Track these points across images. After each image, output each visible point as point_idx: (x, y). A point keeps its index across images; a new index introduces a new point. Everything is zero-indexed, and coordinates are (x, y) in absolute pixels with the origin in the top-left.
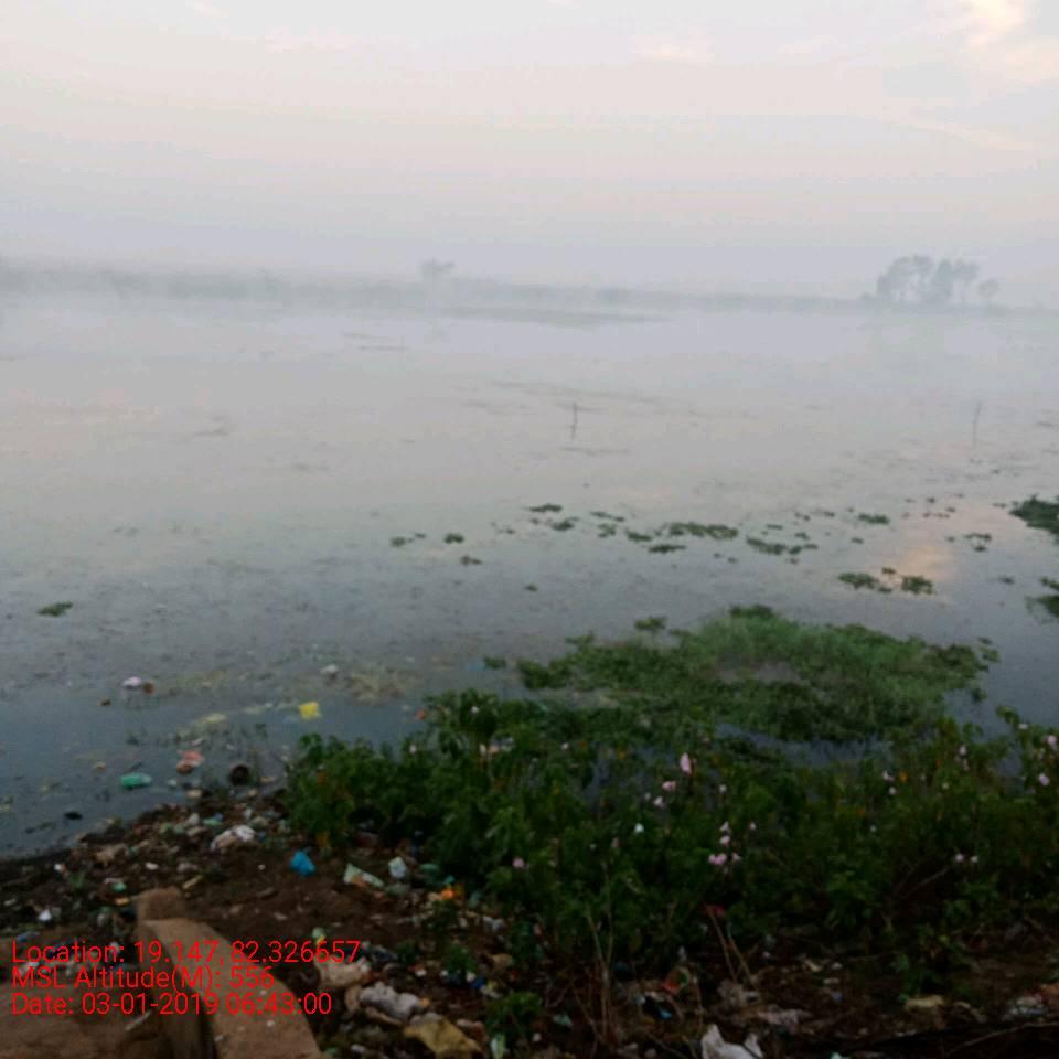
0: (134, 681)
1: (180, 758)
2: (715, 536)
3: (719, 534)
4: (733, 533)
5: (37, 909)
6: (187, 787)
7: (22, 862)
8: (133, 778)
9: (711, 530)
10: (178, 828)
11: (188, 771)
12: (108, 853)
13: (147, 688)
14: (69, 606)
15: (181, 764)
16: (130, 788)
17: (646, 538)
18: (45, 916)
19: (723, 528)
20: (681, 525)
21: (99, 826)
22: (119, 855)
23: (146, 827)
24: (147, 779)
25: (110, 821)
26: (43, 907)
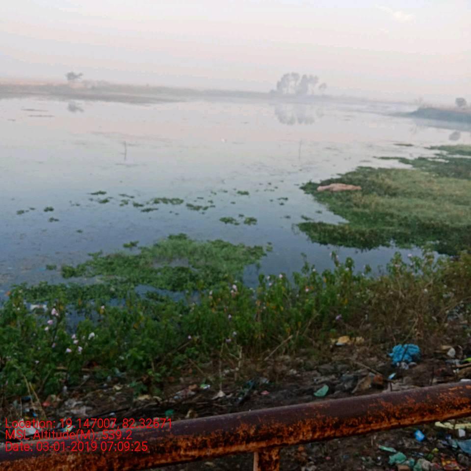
2: (173, 204)
3: (175, 202)
4: (182, 201)
9: (172, 201)
17: (141, 206)
19: (177, 200)
20: (159, 199)
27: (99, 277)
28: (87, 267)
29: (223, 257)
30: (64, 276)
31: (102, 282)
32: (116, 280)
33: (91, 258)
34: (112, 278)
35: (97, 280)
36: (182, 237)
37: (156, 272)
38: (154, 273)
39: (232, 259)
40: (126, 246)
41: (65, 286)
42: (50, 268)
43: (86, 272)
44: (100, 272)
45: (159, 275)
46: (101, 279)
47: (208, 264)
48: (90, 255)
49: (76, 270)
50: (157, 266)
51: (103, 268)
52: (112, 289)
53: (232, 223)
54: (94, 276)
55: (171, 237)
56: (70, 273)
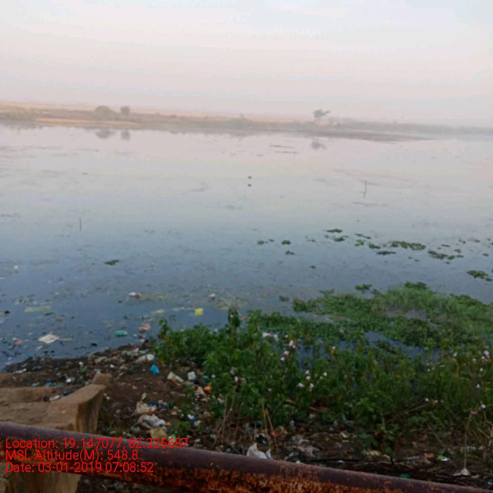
0: (133, 294)
1: (142, 326)
2: (413, 249)
3: (415, 247)
4: (423, 247)
5: (67, 377)
6: (141, 338)
7: (68, 360)
8: (120, 332)
9: (412, 246)
10: (129, 353)
11: (144, 331)
12: (99, 360)
13: (137, 297)
14: (117, 261)
15: (141, 328)
16: (119, 336)
17: (378, 248)
18: (69, 380)
19: (419, 245)
20: (397, 242)
21: (102, 350)
22: (102, 361)
23: (119, 351)
24: (126, 333)
25: (107, 348)
26: (69, 376)
27: (330, 316)
28: (317, 304)
29: (469, 316)
30: (295, 309)
31: (332, 322)
32: (346, 322)
33: (322, 295)
34: (342, 318)
35: (327, 319)
36: (421, 286)
37: (389, 320)
38: (386, 322)
39: (480, 320)
40: (358, 288)
41: (296, 320)
42: (283, 299)
43: (316, 309)
44: (330, 311)
45: (392, 323)
46: (331, 318)
47: (449, 320)
48: (321, 292)
49: (307, 305)
50: (390, 315)
51: (333, 307)
52: (342, 331)
53: (482, 278)
54: (324, 314)
55: (407, 285)
56: (301, 307)
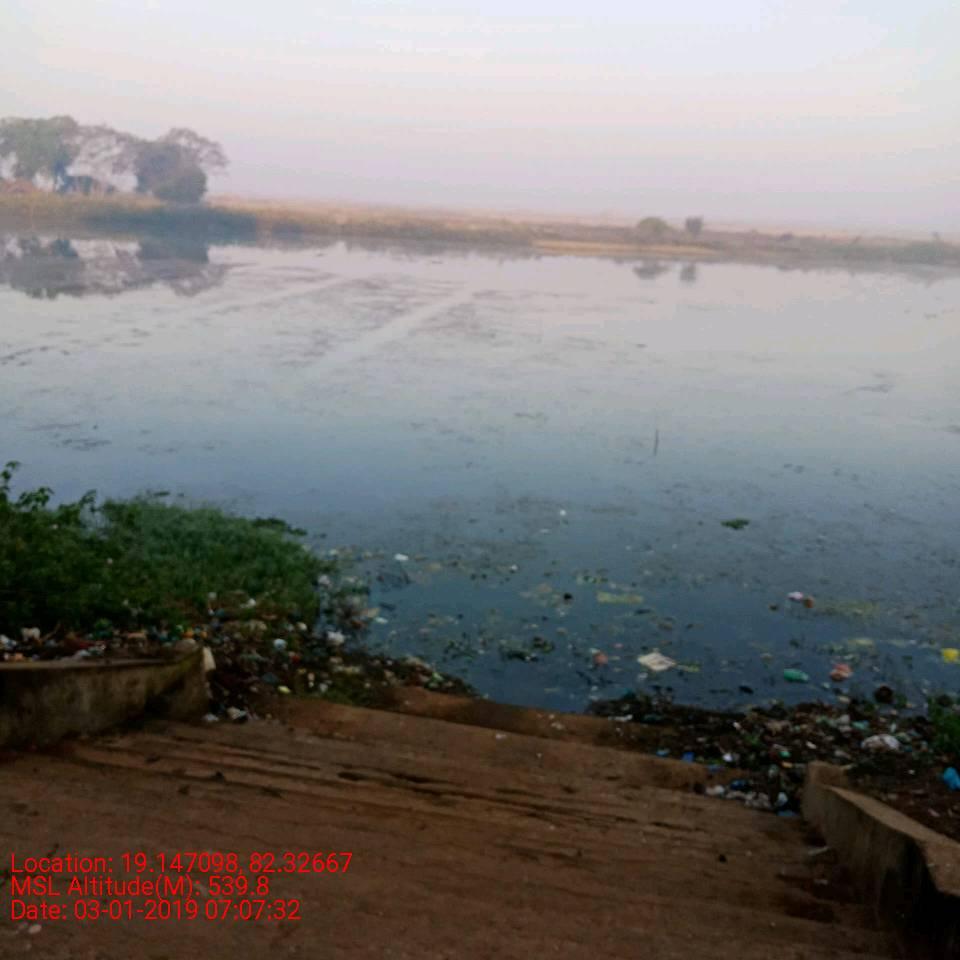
0: (798, 595)
1: (833, 667)
5: (722, 751)
6: (838, 692)
7: (709, 714)
8: (792, 673)
10: (832, 722)
11: (837, 679)
12: (776, 725)
13: (807, 603)
14: (746, 523)
15: (834, 672)
16: (790, 680)
18: (728, 757)
21: (766, 703)
22: (785, 729)
23: (804, 714)
24: (805, 677)
25: (775, 702)
26: (727, 751)
